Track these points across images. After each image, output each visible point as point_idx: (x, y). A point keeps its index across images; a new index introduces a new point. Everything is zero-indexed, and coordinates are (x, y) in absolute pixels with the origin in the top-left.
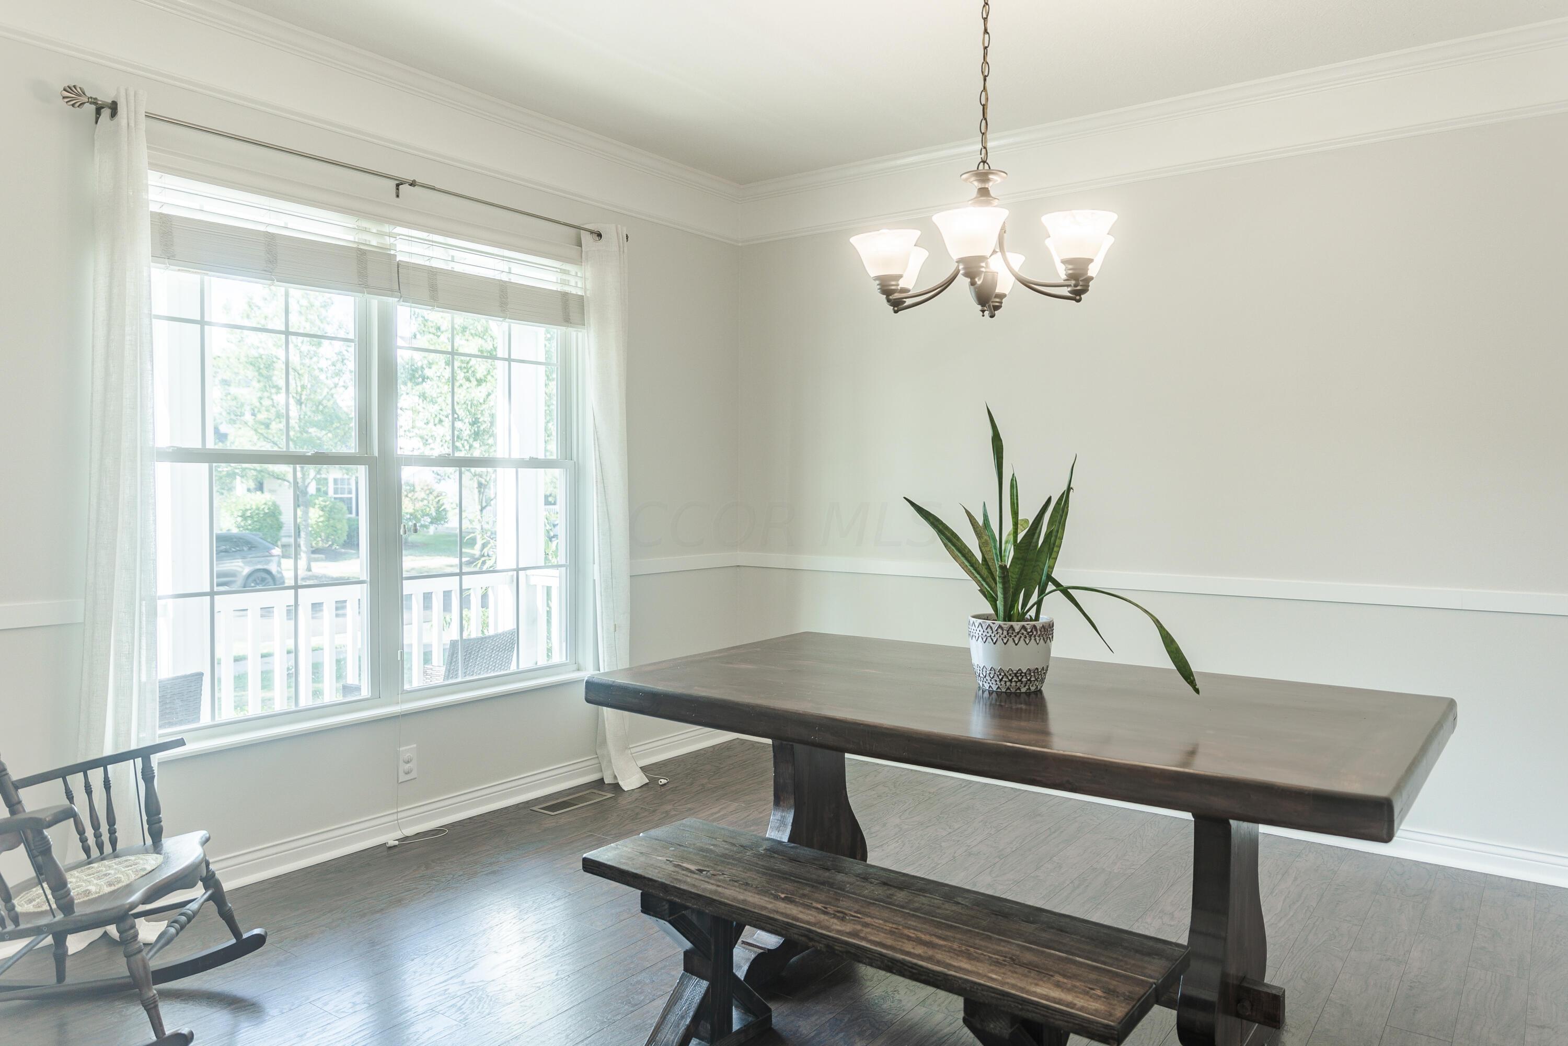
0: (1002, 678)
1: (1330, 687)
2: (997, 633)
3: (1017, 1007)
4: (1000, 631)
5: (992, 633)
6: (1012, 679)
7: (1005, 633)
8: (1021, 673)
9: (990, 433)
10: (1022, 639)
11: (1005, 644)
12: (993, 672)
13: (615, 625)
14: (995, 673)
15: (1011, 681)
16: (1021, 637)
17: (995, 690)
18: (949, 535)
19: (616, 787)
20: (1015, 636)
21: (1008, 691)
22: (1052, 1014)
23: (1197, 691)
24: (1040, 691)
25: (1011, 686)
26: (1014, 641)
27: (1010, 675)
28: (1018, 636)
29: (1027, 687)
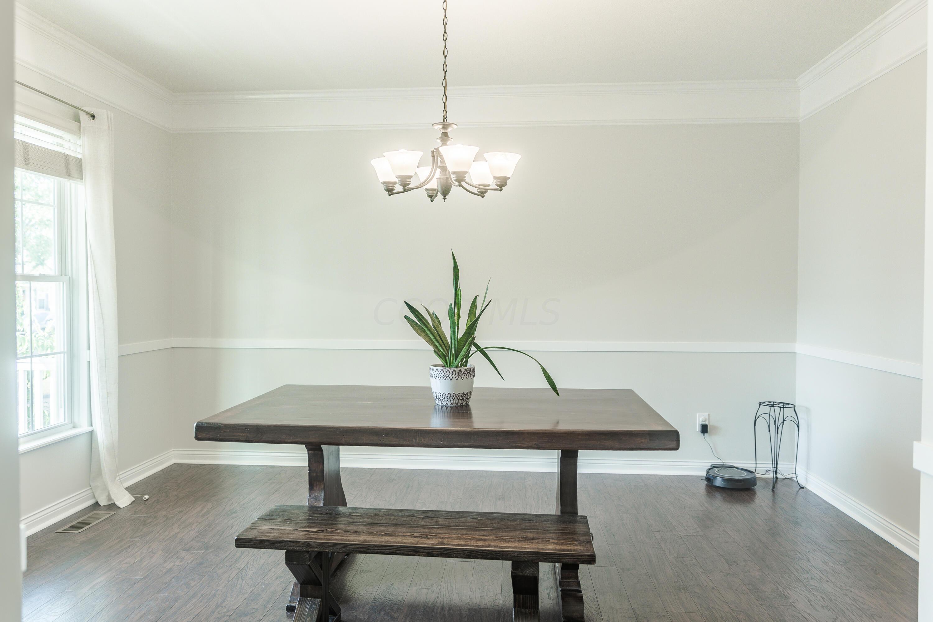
0: (454, 398)
1: (583, 389)
2: (453, 374)
3: (544, 558)
4: (454, 373)
5: (450, 374)
6: (459, 398)
7: (457, 374)
8: (464, 395)
9: (452, 265)
10: (465, 376)
11: (457, 380)
12: (449, 396)
13: (108, 392)
14: (450, 396)
15: (459, 399)
16: (465, 375)
17: (449, 405)
18: (424, 321)
19: (112, 506)
20: (462, 375)
21: (457, 405)
22: (563, 557)
23: (558, 395)
24: (468, 405)
25: (458, 402)
26: (461, 378)
27: (459, 396)
28: (463, 375)
29: (466, 402)
